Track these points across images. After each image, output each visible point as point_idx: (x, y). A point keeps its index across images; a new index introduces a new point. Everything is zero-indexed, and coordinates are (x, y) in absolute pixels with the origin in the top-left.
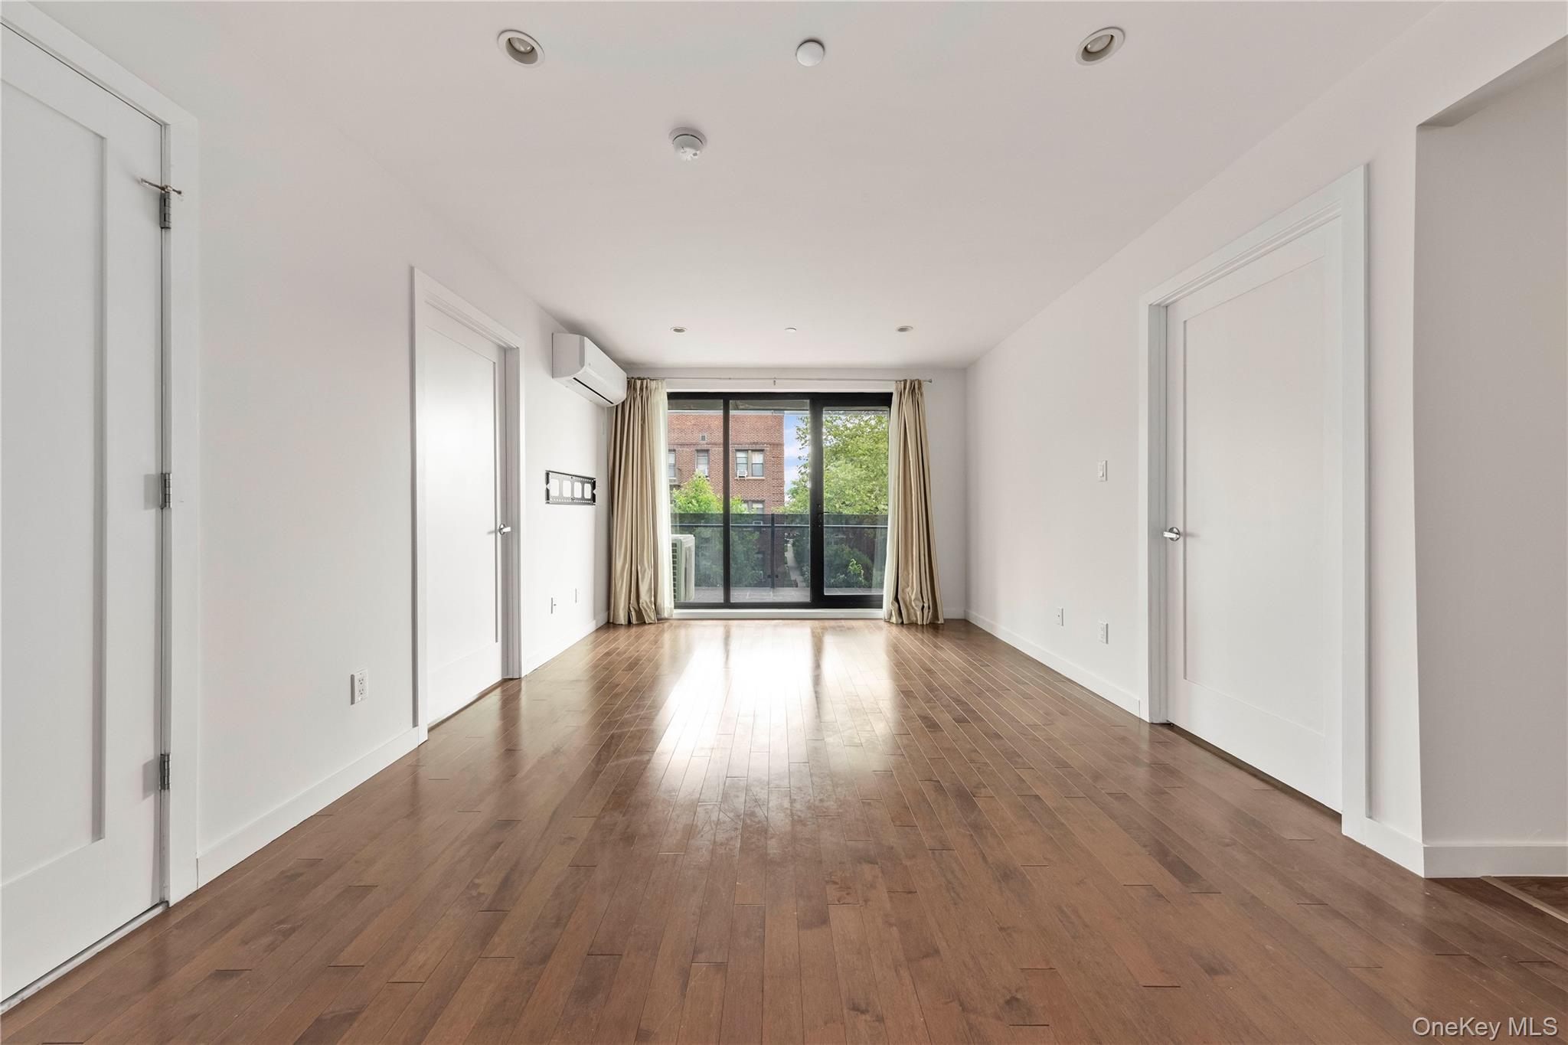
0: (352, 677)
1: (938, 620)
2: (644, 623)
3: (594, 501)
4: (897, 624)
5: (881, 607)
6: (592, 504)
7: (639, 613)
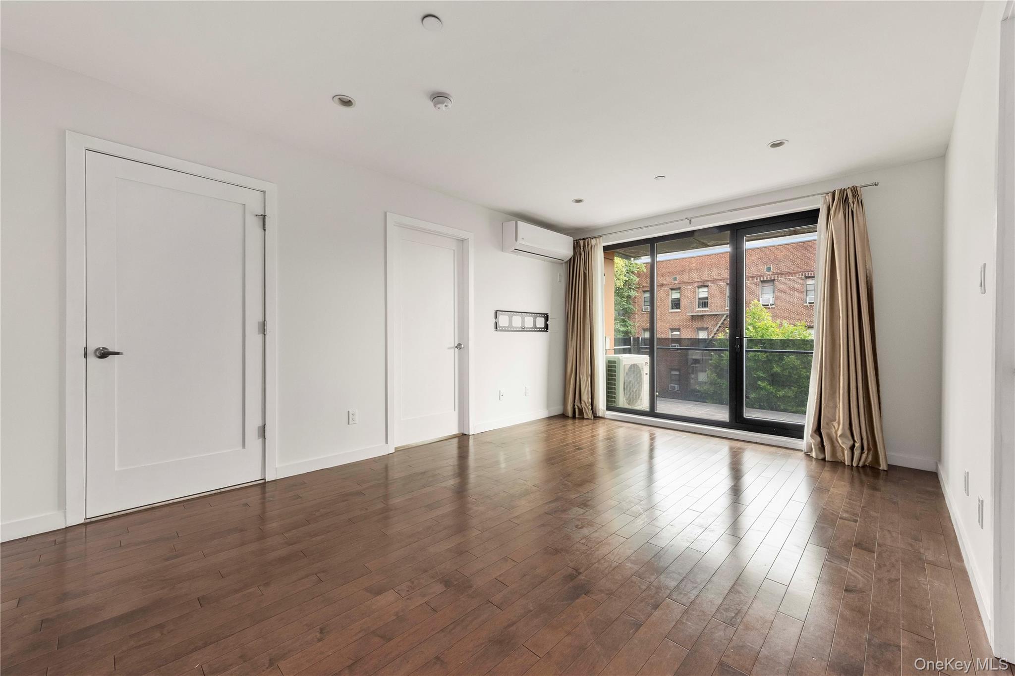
0: (349, 412)
1: (879, 465)
2: (583, 418)
3: (547, 329)
4: (817, 459)
5: (801, 437)
6: (546, 331)
7: (581, 412)
